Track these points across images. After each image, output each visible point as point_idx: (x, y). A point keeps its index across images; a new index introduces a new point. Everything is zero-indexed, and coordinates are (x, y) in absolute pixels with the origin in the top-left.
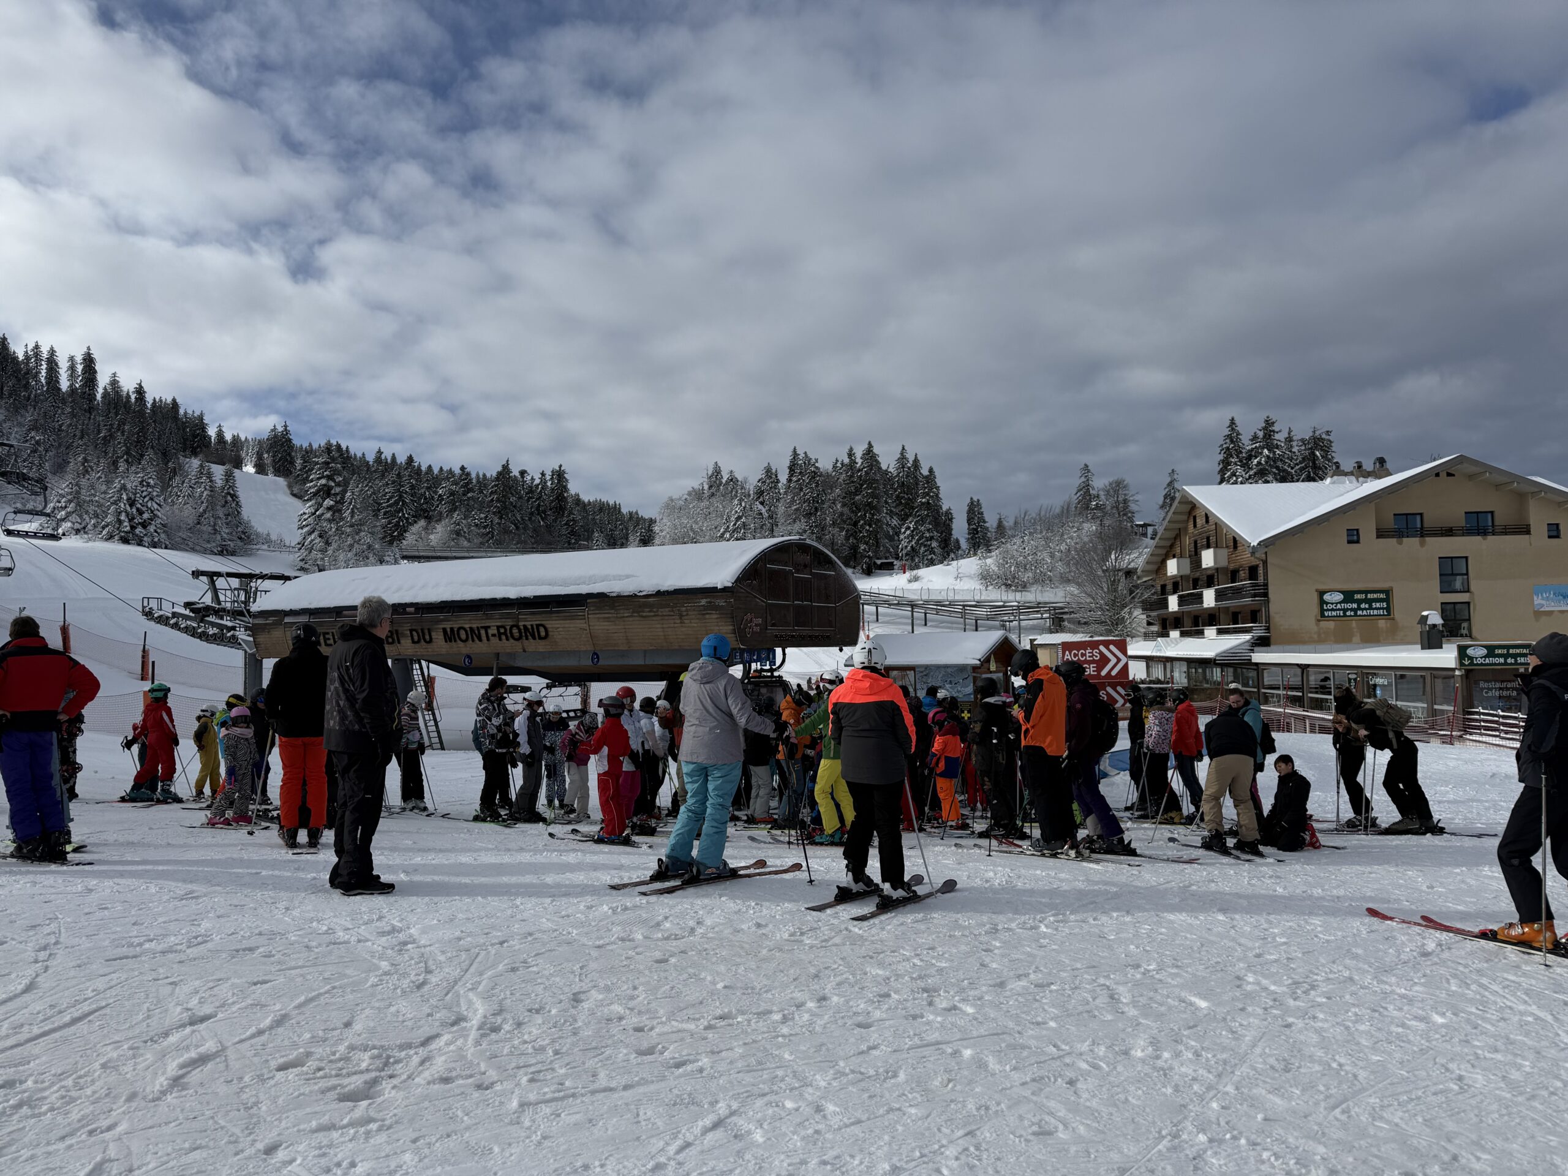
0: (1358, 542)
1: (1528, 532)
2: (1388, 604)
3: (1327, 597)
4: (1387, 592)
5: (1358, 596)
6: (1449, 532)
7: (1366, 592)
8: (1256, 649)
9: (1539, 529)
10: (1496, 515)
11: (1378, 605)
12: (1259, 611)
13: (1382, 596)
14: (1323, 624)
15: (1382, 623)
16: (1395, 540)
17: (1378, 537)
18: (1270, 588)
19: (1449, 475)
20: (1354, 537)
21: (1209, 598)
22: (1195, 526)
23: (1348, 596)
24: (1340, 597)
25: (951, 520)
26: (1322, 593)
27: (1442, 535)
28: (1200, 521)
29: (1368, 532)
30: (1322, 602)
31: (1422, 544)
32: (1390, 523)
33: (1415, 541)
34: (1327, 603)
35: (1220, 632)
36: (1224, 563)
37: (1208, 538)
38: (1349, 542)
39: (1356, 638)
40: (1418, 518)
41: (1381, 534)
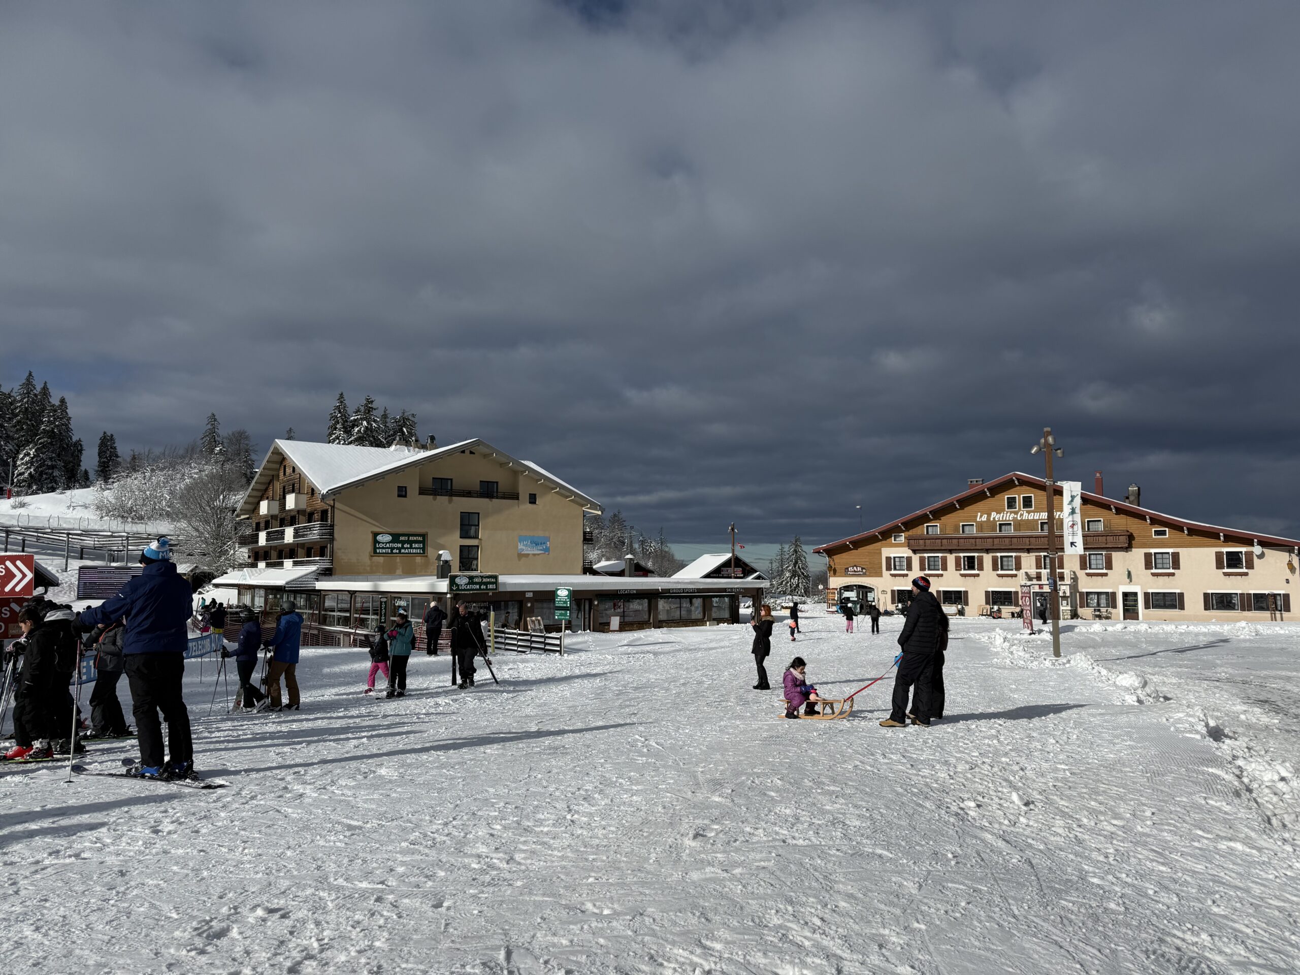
0: (405, 496)
1: (518, 498)
2: (424, 545)
3: (379, 538)
4: (424, 536)
5: (402, 538)
6: (468, 494)
7: (409, 535)
8: (320, 578)
9: (524, 496)
10: (499, 484)
11: (416, 546)
12: (326, 547)
13: (420, 539)
14: (376, 559)
15: (418, 559)
16: (431, 497)
17: (420, 494)
18: (335, 528)
19: (471, 453)
20: (402, 492)
21: (289, 535)
22: (285, 474)
23: (396, 538)
24: (389, 538)
25: (80, 451)
26: (375, 535)
27: (464, 496)
28: (289, 471)
29: (413, 490)
30: (375, 542)
31: (450, 502)
32: (429, 483)
33: (445, 499)
34: (379, 543)
35: (296, 564)
36: (303, 506)
37: (293, 485)
38: (399, 496)
39: (399, 572)
40: (449, 482)
41: (423, 491)
